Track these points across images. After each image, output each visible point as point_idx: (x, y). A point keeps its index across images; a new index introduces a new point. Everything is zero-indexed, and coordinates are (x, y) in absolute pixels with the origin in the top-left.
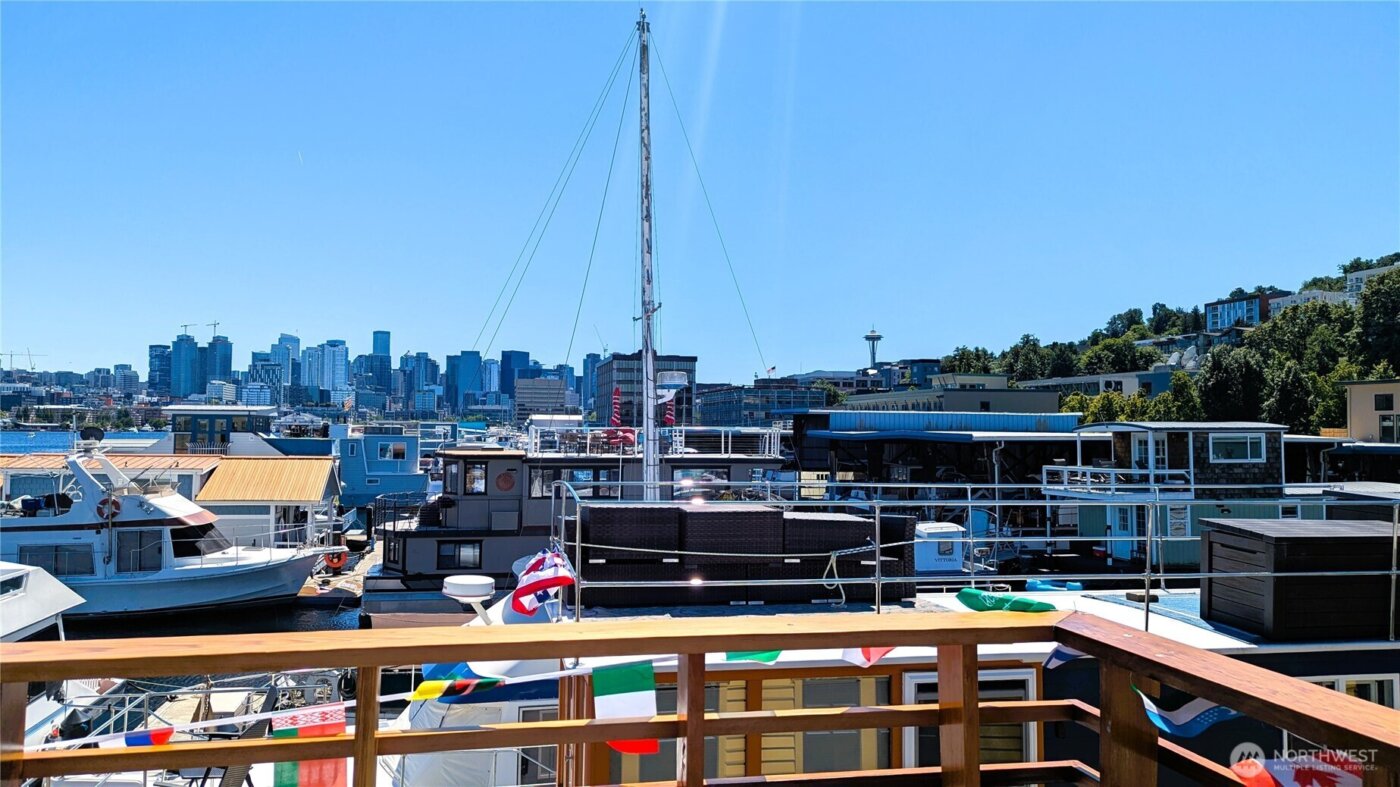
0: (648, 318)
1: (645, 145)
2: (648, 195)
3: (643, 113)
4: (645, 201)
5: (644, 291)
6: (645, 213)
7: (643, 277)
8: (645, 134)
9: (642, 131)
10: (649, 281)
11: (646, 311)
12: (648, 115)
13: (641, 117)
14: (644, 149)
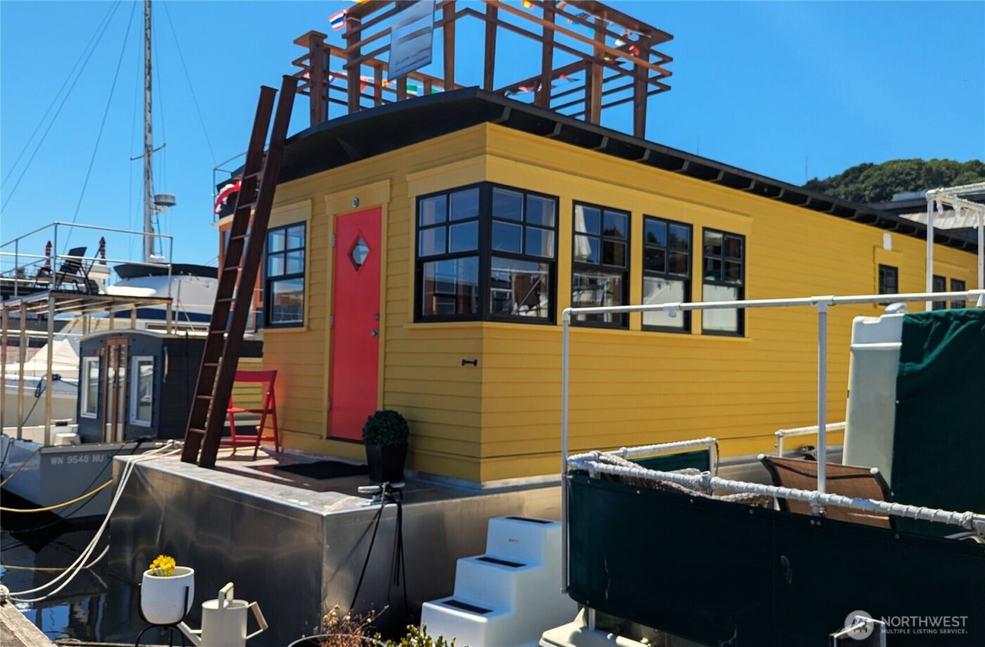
0: (149, 156)
1: (148, 39)
2: (149, 73)
3: (147, 18)
4: (148, 77)
5: (146, 137)
6: (147, 85)
7: (145, 128)
8: (148, 31)
9: (146, 29)
10: (150, 131)
11: (148, 151)
12: (150, 20)
13: (146, 20)
14: (147, 42)
